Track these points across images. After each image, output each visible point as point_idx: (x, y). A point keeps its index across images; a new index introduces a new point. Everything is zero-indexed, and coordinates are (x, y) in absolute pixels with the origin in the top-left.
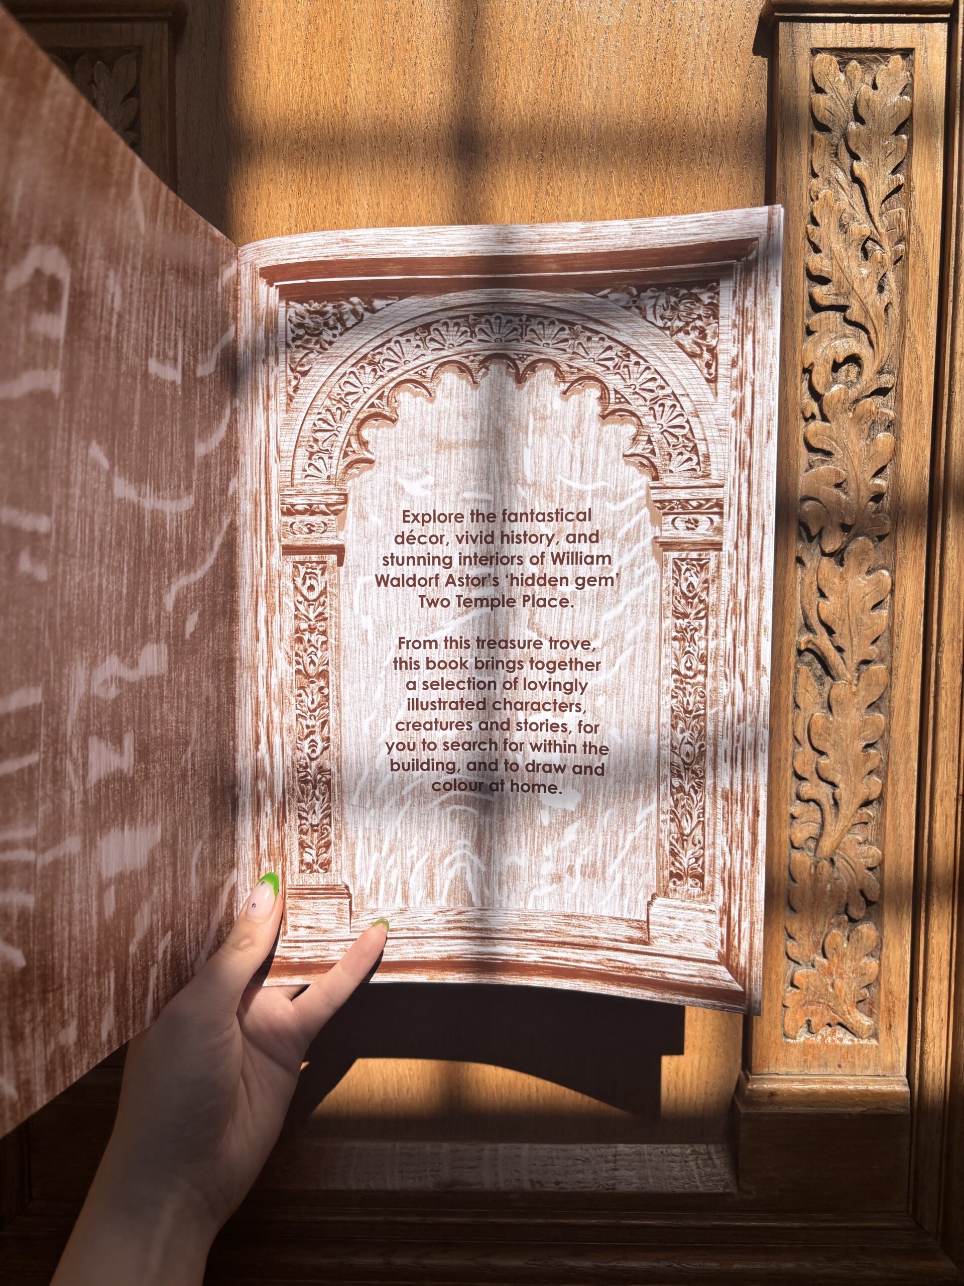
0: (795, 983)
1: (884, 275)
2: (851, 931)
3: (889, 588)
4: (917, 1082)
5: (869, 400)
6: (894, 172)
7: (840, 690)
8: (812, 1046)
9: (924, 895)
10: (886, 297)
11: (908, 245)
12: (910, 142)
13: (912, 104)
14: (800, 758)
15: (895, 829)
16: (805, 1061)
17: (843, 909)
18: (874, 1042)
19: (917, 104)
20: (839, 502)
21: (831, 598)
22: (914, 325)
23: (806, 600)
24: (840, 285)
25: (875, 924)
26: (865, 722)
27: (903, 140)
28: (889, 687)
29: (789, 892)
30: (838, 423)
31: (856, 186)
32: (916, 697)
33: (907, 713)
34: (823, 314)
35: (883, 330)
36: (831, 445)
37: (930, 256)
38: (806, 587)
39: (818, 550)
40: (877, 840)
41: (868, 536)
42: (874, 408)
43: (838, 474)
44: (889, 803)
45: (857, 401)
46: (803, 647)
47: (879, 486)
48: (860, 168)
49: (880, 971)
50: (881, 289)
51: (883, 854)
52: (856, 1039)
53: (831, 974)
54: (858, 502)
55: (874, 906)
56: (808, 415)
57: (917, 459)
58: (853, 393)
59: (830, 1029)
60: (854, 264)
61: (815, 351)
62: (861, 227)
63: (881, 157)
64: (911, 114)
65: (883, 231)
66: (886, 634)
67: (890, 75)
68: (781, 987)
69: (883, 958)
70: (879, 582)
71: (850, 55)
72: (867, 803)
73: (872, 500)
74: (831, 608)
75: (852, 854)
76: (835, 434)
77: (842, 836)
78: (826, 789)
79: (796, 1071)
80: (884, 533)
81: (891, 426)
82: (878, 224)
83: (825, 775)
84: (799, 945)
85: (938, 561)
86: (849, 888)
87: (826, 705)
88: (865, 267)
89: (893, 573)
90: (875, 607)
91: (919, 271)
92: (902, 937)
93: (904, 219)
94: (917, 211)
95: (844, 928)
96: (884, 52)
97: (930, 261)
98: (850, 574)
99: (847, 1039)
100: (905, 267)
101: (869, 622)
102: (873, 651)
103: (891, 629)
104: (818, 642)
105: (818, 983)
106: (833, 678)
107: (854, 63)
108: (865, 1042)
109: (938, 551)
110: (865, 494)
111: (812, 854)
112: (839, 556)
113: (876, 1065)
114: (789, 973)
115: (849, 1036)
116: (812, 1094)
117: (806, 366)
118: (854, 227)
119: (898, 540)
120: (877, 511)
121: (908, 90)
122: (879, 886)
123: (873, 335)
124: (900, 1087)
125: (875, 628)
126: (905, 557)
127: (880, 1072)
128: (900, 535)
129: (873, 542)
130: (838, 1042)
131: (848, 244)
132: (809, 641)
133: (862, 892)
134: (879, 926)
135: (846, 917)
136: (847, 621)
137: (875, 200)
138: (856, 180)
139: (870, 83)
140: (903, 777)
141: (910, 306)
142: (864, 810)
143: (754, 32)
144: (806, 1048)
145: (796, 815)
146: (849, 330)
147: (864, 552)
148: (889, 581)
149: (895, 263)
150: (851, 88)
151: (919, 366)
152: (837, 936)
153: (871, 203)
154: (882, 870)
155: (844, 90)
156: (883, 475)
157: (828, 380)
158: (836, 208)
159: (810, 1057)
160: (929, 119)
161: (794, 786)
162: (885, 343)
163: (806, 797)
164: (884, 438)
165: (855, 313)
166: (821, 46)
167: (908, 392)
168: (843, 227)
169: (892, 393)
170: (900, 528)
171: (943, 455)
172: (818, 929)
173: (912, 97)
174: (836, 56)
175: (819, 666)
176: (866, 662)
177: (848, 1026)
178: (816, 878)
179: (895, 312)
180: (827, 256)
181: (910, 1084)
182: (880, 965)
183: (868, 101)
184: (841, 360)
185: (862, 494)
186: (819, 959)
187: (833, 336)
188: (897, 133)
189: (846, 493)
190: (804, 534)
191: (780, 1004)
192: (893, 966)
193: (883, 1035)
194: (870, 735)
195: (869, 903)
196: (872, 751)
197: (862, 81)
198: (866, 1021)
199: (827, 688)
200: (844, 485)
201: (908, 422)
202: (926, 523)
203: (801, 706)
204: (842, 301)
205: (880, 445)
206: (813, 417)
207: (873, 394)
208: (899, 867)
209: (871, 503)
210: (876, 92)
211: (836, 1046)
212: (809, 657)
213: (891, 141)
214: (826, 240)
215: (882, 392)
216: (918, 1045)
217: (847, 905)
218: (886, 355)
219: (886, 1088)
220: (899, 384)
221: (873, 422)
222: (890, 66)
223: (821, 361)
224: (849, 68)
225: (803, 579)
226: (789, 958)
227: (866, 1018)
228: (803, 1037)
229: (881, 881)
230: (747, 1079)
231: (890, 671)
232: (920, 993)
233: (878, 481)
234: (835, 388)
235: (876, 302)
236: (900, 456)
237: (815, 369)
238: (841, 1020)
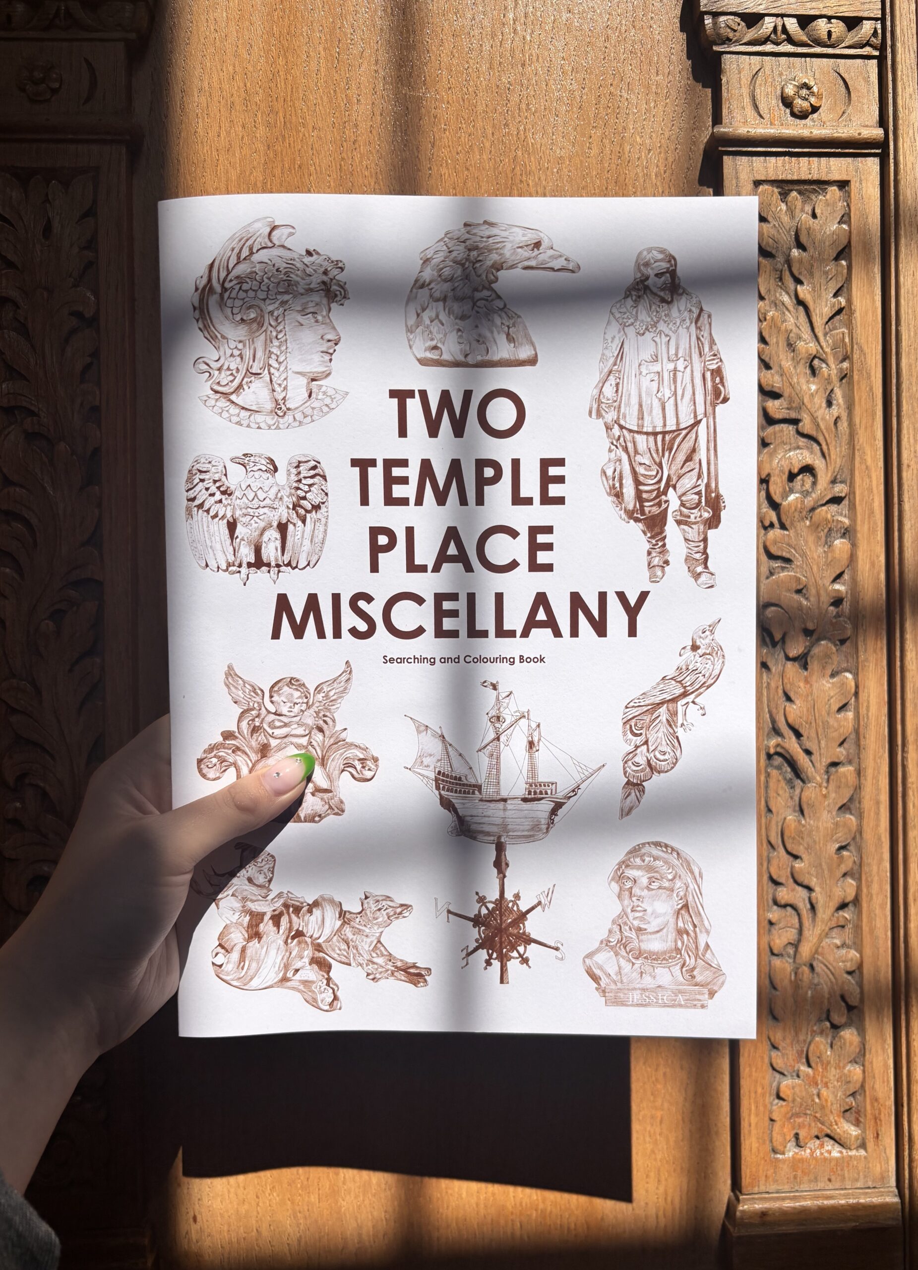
0: (782, 1095)
1: (832, 390)
2: (834, 1038)
3: (853, 690)
4: (907, 1192)
5: (824, 508)
6: (836, 295)
7: (811, 792)
8: (802, 1160)
9: (903, 997)
10: (835, 411)
11: (852, 364)
12: (850, 268)
13: (850, 232)
14: (775, 862)
15: (872, 931)
16: (795, 1177)
17: (824, 1016)
18: (862, 1152)
19: (854, 232)
20: (800, 607)
21: (798, 702)
22: (862, 437)
23: (773, 705)
24: (791, 401)
25: (857, 1029)
26: (837, 824)
27: (842, 266)
28: (858, 788)
29: (770, 1000)
30: (796, 531)
31: (801, 308)
32: (885, 797)
33: (878, 814)
34: (777, 427)
35: (834, 443)
36: (790, 552)
37: (873, 373)
38: (772, 691)
39: (782, 655)
40: (854, 943)
41: (830, 640)
42: (829, 516)
43: (798, 580)
44: (865, 905)
45: (813, 509)
46: (772, 751)
47: (838, 591)
48: (804, 291)
49: (864, 1078)
50: (829, 404)
51: (861, 957)
52: (844, 1151)
53: (816, 1084)
54: (819, 608)
55: (855, 1011)
56: (767, 523)
57: (873, 564)
58: (809, 502)
59: (818, 1142)
60: (803, 381)
61: (771, 462)
62: (807, 346)
63: (823, 281)
64: (849, 242)
65: (828, 350)
66: (853, 736)
67: (828, 205)
68: (767, 1101)
69: (867, 1064)
70: (843, 684)
71: (791, 187)
72: (843, 906)
73: (833, 604)
74: (798, 712)
75: (831, 959)
76: (793, 541)
77: (820, 940)
78: (802, 893)
79: (786, 1188)
80: (845, 637)
81: (848, 533)
82: (824, 344)
83: (800, 879)
84: (783, 1055)
85: (898, 663)
86: (830, 993)
87: (797, 808)
88: (813, 383)
89: (856, 675)
90: (840, 710)
91: (863, 387)
92: (884, 1041)
93: (847, 340)
94: (859, 331)
95: (827, 1036)
96: (821, 184)
97: (873, 378)
98: (814, 678)
99: (836, 1152)
100: (851, 384)
101: (836, 725)
102: (841, 753)
103: (857, 731)
104: (787, 746)
105: (804, 1094)
106: (803, 781)
107: (794, 194)
108: (853, 1153)
109: (898, 654)
110: (825, 599)
111: (791, 961)
112: (803, 661)
113: (865, 1177)
114: (775, 1084)
115: (837, 1148)
116: (804, 1211)
117: (763, 476)
118: (800, 345)
119: (860, 644)
120: (838, 616)
121: (845, 218)
122: (858, 990)
123: (825, 447)
124: (892, 1199)
125: (841, 730)
126: (866, 660)
127: (870, 1184)
128: (861, 639)
129: (835, 645)
130: (826, 1155)
131: (796, 361)
132: (778, 745)
133: (843, 998)
134: (862, 1032)
135: (828, 1024)
136: (814, 724)
137: (818, 322)
138: (800, 302)
139: (810, 212)
140: (876, 879)
141: (857, 420)
142: (841, 913)
143: (699, 165)
144: (795, 1163)
145: (774, 920)
146: (802, 441)
147: (827, 656)
148: (853, 684)
149: (842, 379)
150: (793, 217)
151: (870, 477)
152: (821, 1043)
153: (815, 324)
154: (861, 973)
155: (786, 219)
156: (842, 580)
157: (784, 489)
158: (783, 328)
159: (799, 1173)
160: (866, 247)
161: (771, 891)
162: (837, 453)
163: (783, 902)
164: (840, 543)
165: (806, 426)
166: (763, 178)
167: (862, 500)
168: (791, 346)
169: (846, 502)
170: (861, 631)
171: (896, 561)
172: (802, 1037)
173: (850, 226)
174: (777, 187)
175: (789, 770)
176: (835, 764)
177: (836, 1137)
178: (796, 985)
179: (843, 425)
180: (777, 372)
181: (901, 1195)
182: (864, 1071)
183: (809, 230)
184: (796, 471)
185: (822, 599)
186: (804, 1068)
187: (787, 447)
188: (837, 258)
189: (807, 599)
190: (768, 640)
191: (767, 1119)
192: (876, 1072)
193: (870, 1145)
194: (842, 837)
195: (850, 1008)
196: (845, 853)
197: (802, 210)
198: (854, 1131)
199: (798, 791)
200: (804, 591)
201: (862, 530)
202: (885, 627)
203: (774, 809)
204: (793, 415)
205: (837, 552)
206: (772, 525)
207: (828, 502)
208: (877, 970)
209: (832, 608)
210: (816, 221)
211: (825, 1159)
212: (778, 760)
213: (831, 267)
214: (775, 358)
215: (836, 500)
216: (906, 1153)
217: (828, 1011)
218: (838, 466)
219: (876, 1200)
220: (852, 493)
221: (830, 530)
222: (828, 197)
223: (777, 472)
224: (790, 198)
225: (768, 684)
226: (774, 1069)
227: (853, 1128)
228: (791, 1151)
229: (861, 985)
230: (738, 1200)
231: (859, 773)
232: (905, 1098)
233: (837, 586)
234: (792, 497)
235: (826, 416)
236: (857, 561)
237: (772, 479)
238: (829, 1132)
